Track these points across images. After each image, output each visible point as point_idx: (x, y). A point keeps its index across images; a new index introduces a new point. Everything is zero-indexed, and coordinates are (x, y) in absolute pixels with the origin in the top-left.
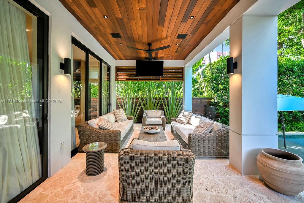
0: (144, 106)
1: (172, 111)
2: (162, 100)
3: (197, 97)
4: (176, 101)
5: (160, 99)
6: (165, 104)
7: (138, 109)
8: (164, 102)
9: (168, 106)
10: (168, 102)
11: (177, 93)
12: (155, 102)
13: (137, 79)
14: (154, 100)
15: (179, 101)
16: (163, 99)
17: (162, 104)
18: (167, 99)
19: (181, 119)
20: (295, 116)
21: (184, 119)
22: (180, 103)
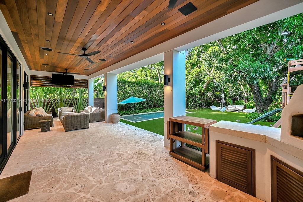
0: (56, 106)
1: (80, 107)
2: (71, 100)
3: (98, 98)
4: (83, 101)
5: (70, 99)
6: (74, 103)
7: (50, 108)
8: (74, 101)
9: (77, 105)
10: (76, 101)
11: (84, 95)
12: (66, 102)
13: (52, 86)
14: (65, 101)
15: (86, 101)
16: (73, 99)
17: (72, 103)
18: (76, 99)
19: (87, 110)
20: (145, 106)
21: (88, 110)
22: (86, 102)
